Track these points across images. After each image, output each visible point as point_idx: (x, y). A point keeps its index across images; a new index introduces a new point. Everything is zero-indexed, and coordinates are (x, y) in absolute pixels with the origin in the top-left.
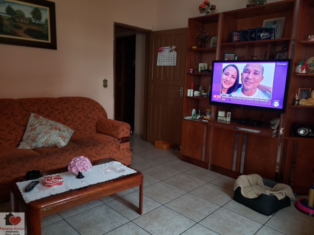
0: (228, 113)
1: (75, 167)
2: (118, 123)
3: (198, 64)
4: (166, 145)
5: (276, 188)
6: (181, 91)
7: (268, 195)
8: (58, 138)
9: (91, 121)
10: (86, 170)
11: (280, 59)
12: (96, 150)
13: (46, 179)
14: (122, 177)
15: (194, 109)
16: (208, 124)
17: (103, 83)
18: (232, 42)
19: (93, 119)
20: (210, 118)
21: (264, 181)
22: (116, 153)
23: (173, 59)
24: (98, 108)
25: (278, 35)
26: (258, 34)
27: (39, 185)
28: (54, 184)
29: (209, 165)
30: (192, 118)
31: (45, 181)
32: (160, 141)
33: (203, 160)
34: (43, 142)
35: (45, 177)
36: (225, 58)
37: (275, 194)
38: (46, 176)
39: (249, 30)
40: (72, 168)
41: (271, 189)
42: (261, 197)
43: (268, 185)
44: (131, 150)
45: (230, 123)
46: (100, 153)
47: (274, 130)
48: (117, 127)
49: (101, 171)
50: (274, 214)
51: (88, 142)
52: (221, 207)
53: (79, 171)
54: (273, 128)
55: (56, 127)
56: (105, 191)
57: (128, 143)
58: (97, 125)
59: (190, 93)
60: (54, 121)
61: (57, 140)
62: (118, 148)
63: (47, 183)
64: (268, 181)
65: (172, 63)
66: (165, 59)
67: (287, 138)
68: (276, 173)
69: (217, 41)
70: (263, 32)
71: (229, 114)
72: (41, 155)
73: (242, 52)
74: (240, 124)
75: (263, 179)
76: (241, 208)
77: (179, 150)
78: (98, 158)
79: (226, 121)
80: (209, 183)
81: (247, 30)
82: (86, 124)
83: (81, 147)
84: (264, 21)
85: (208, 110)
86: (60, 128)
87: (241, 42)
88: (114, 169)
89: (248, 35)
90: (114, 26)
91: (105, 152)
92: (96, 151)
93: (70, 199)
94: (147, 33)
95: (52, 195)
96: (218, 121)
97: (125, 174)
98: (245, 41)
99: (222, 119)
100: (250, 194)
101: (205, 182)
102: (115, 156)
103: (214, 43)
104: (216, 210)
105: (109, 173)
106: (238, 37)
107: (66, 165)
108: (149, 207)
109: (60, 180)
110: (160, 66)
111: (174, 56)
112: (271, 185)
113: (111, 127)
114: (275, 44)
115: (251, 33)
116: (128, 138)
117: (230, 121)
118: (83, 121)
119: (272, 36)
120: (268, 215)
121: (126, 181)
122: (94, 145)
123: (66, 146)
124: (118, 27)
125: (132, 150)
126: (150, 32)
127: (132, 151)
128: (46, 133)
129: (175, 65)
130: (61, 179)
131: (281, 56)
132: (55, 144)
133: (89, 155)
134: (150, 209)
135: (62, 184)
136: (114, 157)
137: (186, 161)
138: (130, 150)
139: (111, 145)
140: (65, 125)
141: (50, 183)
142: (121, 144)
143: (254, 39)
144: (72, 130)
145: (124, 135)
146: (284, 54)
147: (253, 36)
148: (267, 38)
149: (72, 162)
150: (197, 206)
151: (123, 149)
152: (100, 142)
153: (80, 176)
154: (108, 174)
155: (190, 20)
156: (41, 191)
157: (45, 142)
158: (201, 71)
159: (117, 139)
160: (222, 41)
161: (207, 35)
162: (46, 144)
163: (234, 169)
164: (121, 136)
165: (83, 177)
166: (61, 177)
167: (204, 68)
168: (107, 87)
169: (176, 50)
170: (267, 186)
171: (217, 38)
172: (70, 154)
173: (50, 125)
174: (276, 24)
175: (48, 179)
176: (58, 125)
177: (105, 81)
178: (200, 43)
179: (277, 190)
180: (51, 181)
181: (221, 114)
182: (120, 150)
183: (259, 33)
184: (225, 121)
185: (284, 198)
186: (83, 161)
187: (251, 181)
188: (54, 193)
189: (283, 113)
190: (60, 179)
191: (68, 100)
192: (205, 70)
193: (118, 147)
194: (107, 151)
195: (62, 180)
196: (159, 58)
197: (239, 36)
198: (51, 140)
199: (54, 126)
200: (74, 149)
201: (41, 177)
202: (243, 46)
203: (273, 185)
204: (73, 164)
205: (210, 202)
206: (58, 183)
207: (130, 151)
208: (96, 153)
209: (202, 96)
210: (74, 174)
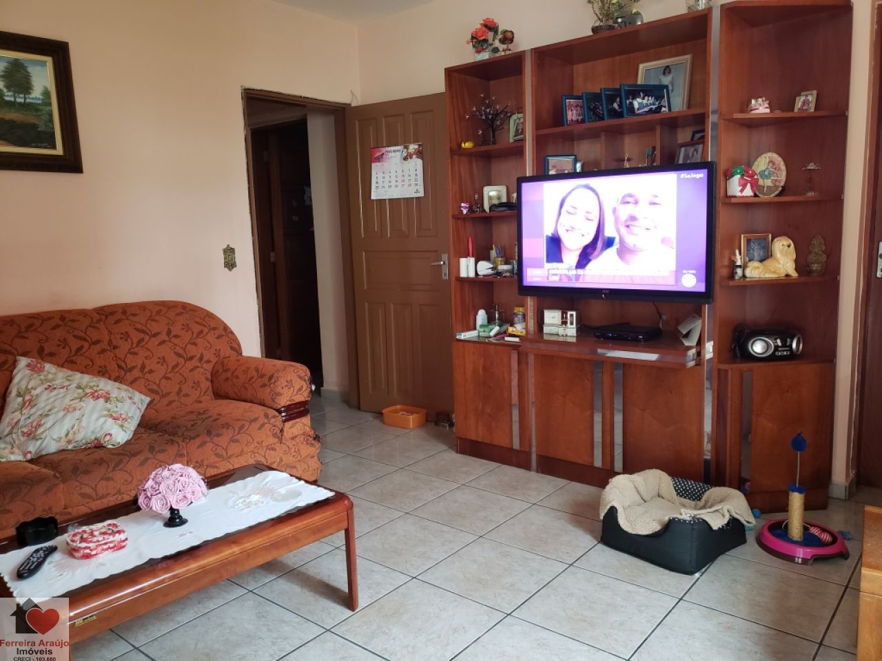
0: (569, 313)
1: (159, 495)
2: (275, 366)
3: (483, 188)
4: (415, 416)
5: (706, 502)
6: (444, 263)
7: (685, 521)
8: (106, 421)
9: (198, 367)
10: (192, 503)
11: (689, 162)
12: (217, 445)
13: (78, 538)
14: (294, 511)
15: (480, 309)
16: (520, 346)
17: (222, 256)
18: (563, 125)
19: (201, 359)
20: (524, 331)
21: (677, 486)
22: (273, 449)
23: (413, 180)
24: (214, 329)
25: (678, 102)
26: (628, 102)
27: (56, 557)
28: (100, 548)
29: (534, 457)
30: (479, 336)
31: (75, 544)
32: (399, 407)
33: (516, 445)
34: (60, 438)
35: (72, 533)
36: (550, 168)
37: (705, 515)
38: (76, 531)
39: (603, 93)
40: (150, 499)
41: (696, 505)
42: (670, 526)
43: (687, 495)
44: (317, 438)
45: (577, 340)
46: (227, 454)
47: (690, 348)
48: (271, 378)
49: (235, 502)
50: (707, 569)
51: (192, 426)
52: (569, 567)
53: (171, 506)
54: (687, 343)
55: (96, 391)
56: (248, 555)
57: (306, 420)
58: (214, 376)
59: (467, 267)
60: (88, 373)
61: (102, 428)
62: (280, 435)
63: (80, 547)
64: (688, 483)
65: (414, 188)
66: (393, 179)
67: (723, 367)
68: (706, 461)
69: (524, 123)
70: (639, 97)
71: (572, 315)
72: (57, 475)
73: (592, 150)
74: (602, 339)
75: (675, 481)
76: (621, 564)
77: (452, 425)
78: (224, 467)
79: (566, 336)
80: (535, 506)
81: (599, 91)
82: (183, 376)
83: (172, 442)
84: (641, 66)
85: (519, 310)
86: (108, 393)
87: (587, 125)
88: (268, 492)
89: (602, 105)
90: (242, 98)
91: (242, 451)
92: (216, 449)
93: (150, 586)
94: (339, 113)
95: (96, 580)
96: (546, 337)
97: (302, 503)
98: (596, 121)
99: (554, 330)
100: (640, 524)
101: (526, 505)
102: (272, 457)
103: (517, 130)
104: (557, 576)
105: (256, 504)
106: (577, 111)
107: (133, 495)
108: (377, 586)
109: (118, 537)
110: (380, 200)
111: (416, 170)
112: (694, 495)
113: (254, 380)
114: (672, 123)
115: (611, 99)
116: (307, 404)
117: (575, 335)
118: (173, 368)
119: (664, 104)
120: (691, 573)
121: (305, 522)
122: (209, 433)
123: (128, 443)
124: (255, 101)
125: (319, 437)
126: (344, 108)
127: (319, 441)
128: (68, 410)
129: (421, 194)
130: (119, 532)
131: (691, 154)
132: (96, 439)
133: (197, 462)
134: (378, 593)
135: (124, 547)
136: (269, 462)
137: (470, 455)
138: (314, 439)
139: (258, 430)
140: (121, 383)
141: (89, 548)
142: (286, 424)
143: (619, 115)
144: (143, 397)
145: (293, 398)
146: (696, 150)
147: (615, 106)
148: (651, 111)
149: (150, 483)
150: (505, 570)
151: (293, 438)
152: (226, 424)
153: (175, 519)
154: (253, 507)
155: (450, 72)
156: (65, 573)
157: (67, 435)
158: (490, 208)
159: (274, 411)
160: (538, 125)
161: (497, 110)
162: (69, 442)
163: (598, 463)
164: (283, 401)
165: (183, 522)
166: (120, 528)
167: (499, 198)
168: (236, 266)
169: (420, 154)
170: (685, 498)
171: (524, 118)
172: (142, 464)
173: (79, 387)
174: (669, 73)
175: (82, 538)
176: (101, 386)
177: (229, 252)
178: (481, 132)
179: (710, 504)
180: (91, 542)
181: (552, 317)
182: (284, 441)
183: (628, 99)
184: (563, 336)
185: (728, 524)
186: (180, 478)
187: (642, 489)
188: (102, 574)
189: (709, 303)
190: (117, 535)
191: (124, 312)
192: (501, 205)
193: (279, 432)
194: (246, 445)
195: (122, 536)
196: (377, 178)
197: (581, 107)
198: (84, 428)
199: (91, 387)
200: (152, 449)
201: (62, 534)
202: (593, 135)
203: (700, 494)
204: (152, 487)
205: (540, 557)
206: (111, 545)
207: (313, 442)
208: (217, 455)
209: (499, 274)
210: (156, 516)
